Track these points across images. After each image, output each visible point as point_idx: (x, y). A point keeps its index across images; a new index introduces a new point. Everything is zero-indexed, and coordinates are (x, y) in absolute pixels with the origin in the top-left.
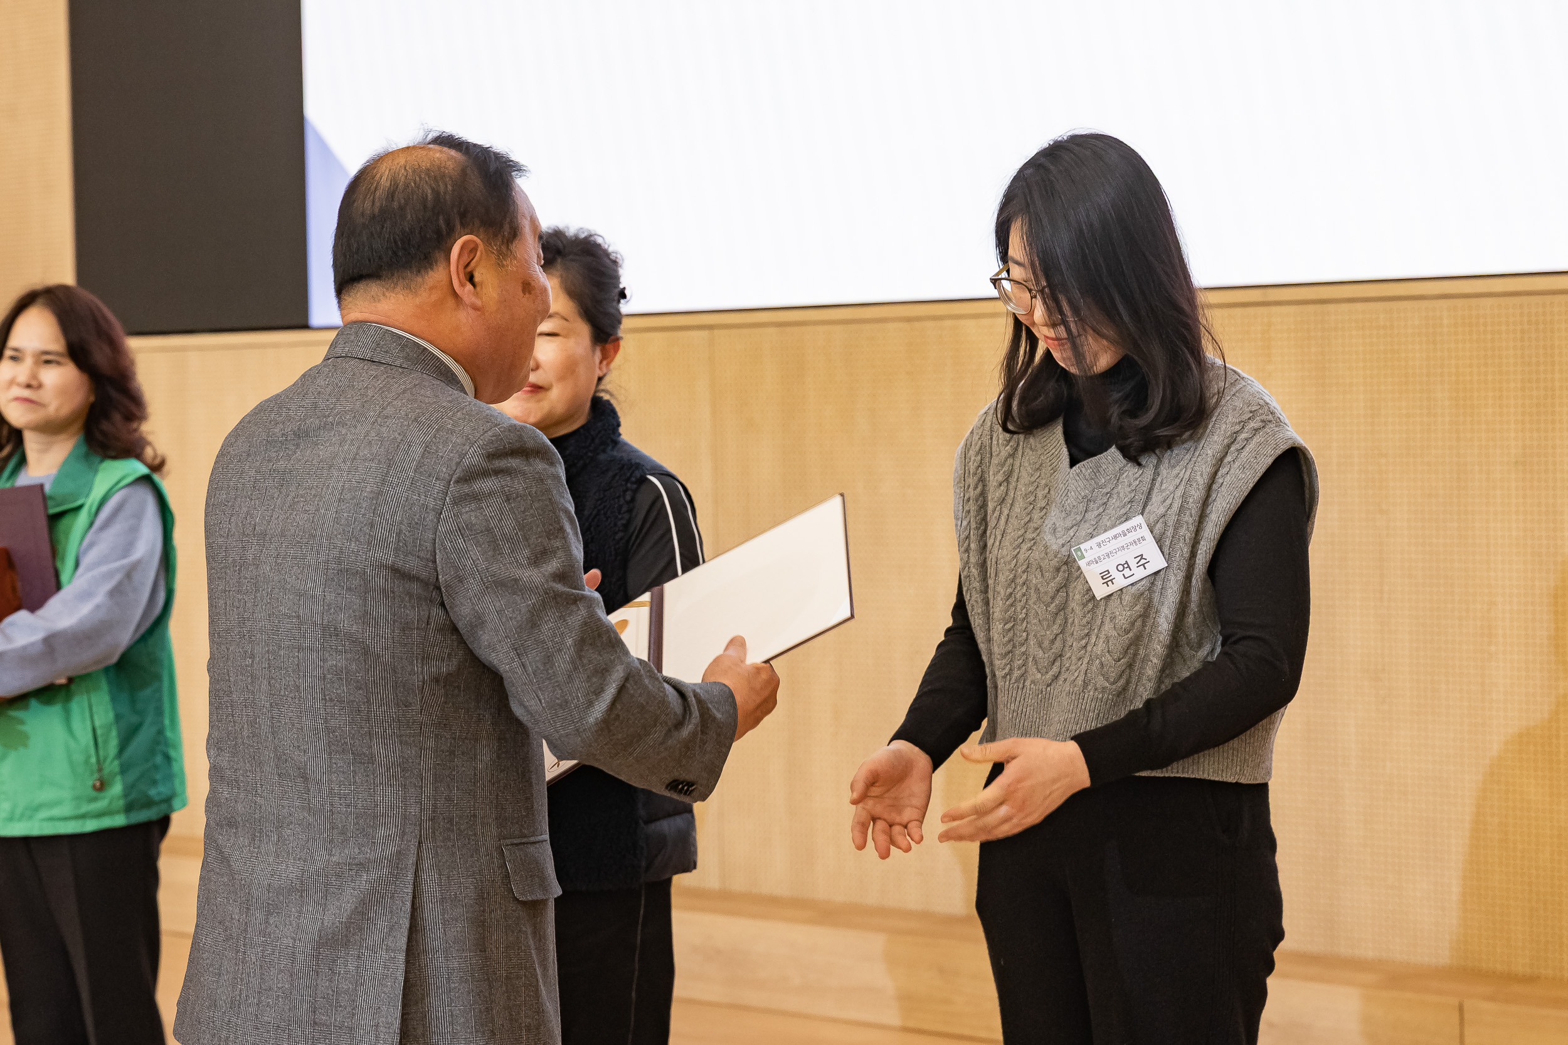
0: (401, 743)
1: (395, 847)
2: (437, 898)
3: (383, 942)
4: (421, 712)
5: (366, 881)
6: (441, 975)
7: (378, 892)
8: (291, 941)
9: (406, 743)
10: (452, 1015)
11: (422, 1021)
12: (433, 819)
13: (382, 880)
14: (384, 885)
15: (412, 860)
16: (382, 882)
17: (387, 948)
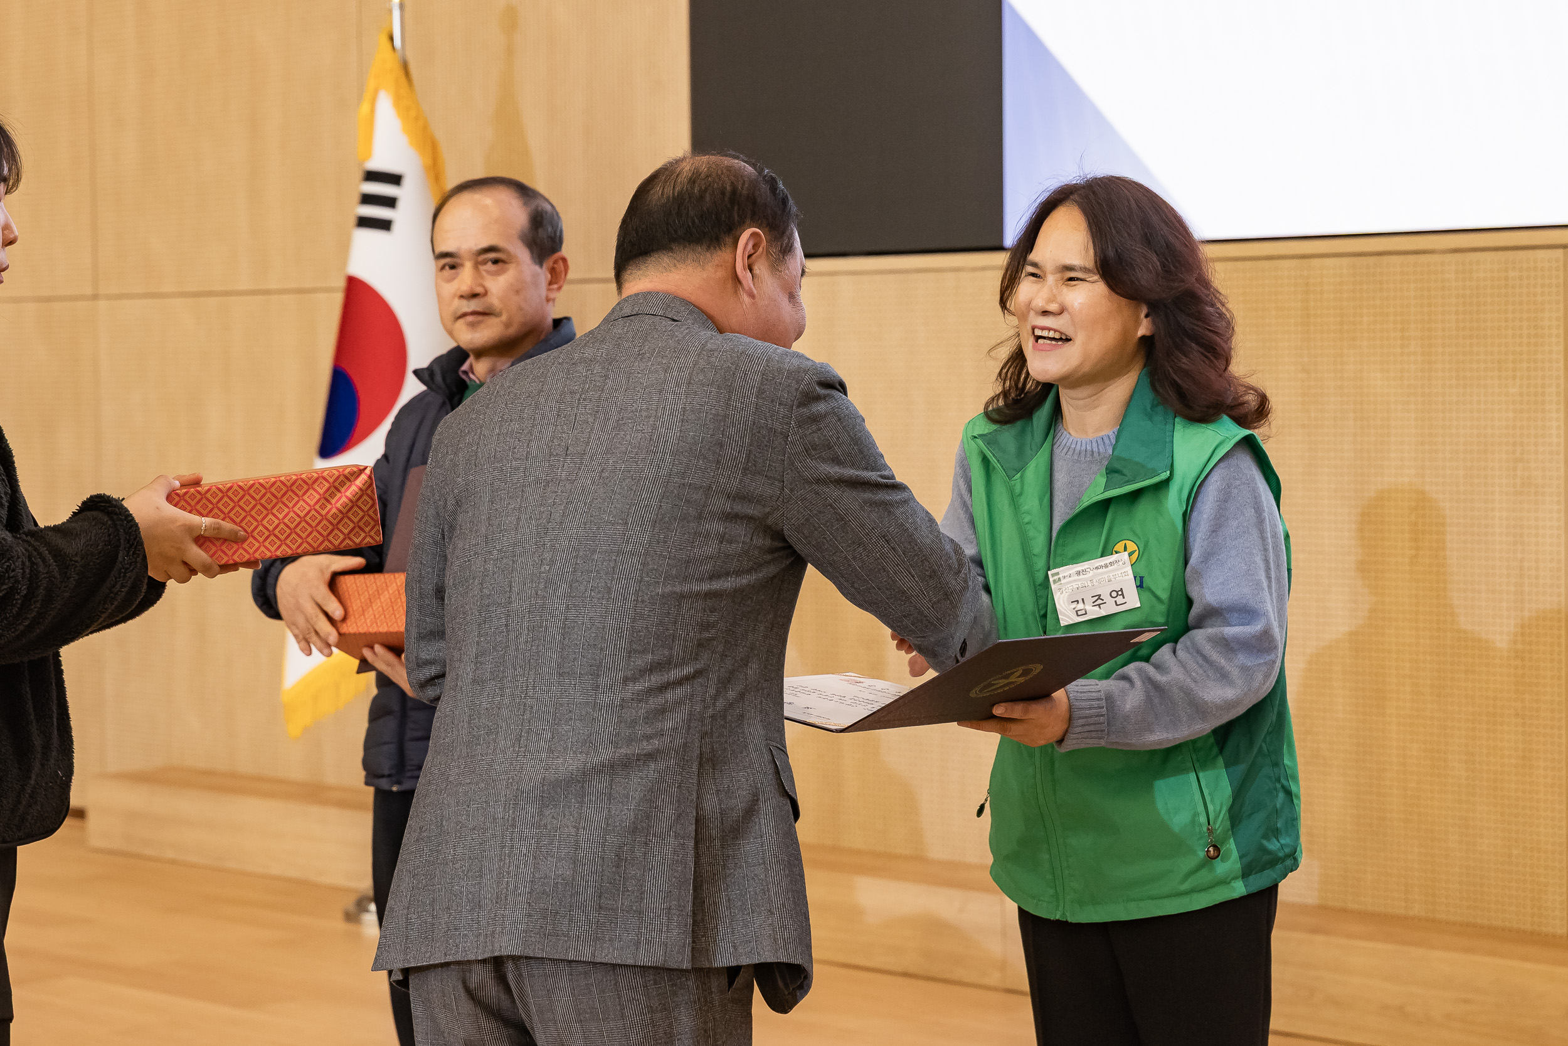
1: (681, 739)
5: (654, 771)
6: (719, 862)
7: (666, 781)
8: (573, 831)
10: (729, 900)
13: (670, 770)
14: (671, 775)
15: (696, 753)
16: (670, 772)
17: (676, 836)
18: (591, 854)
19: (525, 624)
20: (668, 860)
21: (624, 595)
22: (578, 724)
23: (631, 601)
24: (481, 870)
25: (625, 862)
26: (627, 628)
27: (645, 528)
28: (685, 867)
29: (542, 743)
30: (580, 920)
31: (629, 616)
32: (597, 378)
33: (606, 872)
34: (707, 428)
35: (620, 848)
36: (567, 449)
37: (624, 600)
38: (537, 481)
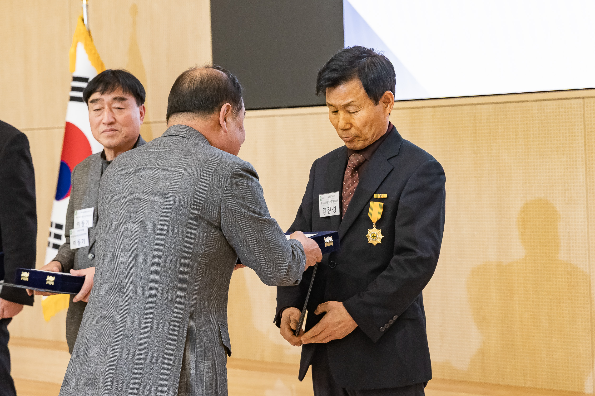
0: (189, 276)
1: (181, 315)
2: (195, 338)
3: (173, 352)
4: (199, 266)
5: (169, 327)
6: (193, 369)
7: (173, 332)
8: (134, 350)
9: (191, 277)
10: (196, 385)
11: (184, 386)
12: (195, 308)
13: (175, 328)
14: (176, 330)
15: (187, 321)
16: (175, 329)
17: (175, 355)
18: (140, 360)
19: (120, 261)
20: (171, 365)
21: (158, 252)
22: (140, 304)
23: (161, 254)
24: (98, 362)
25: (153, 364)
26: (159, 265)
27: (166, 224)
28: (177, 368)
29: (125, 311)
30: (133, 386)
31: (160, 261)
32: (153, 160)
33: (145, 368)
34: (190, 183)
35: (152, 358)
36: (137, 189)
37: (158, 254)
38: (126, 202)
